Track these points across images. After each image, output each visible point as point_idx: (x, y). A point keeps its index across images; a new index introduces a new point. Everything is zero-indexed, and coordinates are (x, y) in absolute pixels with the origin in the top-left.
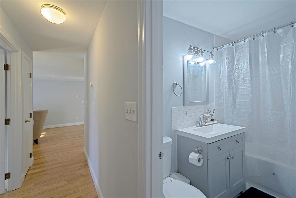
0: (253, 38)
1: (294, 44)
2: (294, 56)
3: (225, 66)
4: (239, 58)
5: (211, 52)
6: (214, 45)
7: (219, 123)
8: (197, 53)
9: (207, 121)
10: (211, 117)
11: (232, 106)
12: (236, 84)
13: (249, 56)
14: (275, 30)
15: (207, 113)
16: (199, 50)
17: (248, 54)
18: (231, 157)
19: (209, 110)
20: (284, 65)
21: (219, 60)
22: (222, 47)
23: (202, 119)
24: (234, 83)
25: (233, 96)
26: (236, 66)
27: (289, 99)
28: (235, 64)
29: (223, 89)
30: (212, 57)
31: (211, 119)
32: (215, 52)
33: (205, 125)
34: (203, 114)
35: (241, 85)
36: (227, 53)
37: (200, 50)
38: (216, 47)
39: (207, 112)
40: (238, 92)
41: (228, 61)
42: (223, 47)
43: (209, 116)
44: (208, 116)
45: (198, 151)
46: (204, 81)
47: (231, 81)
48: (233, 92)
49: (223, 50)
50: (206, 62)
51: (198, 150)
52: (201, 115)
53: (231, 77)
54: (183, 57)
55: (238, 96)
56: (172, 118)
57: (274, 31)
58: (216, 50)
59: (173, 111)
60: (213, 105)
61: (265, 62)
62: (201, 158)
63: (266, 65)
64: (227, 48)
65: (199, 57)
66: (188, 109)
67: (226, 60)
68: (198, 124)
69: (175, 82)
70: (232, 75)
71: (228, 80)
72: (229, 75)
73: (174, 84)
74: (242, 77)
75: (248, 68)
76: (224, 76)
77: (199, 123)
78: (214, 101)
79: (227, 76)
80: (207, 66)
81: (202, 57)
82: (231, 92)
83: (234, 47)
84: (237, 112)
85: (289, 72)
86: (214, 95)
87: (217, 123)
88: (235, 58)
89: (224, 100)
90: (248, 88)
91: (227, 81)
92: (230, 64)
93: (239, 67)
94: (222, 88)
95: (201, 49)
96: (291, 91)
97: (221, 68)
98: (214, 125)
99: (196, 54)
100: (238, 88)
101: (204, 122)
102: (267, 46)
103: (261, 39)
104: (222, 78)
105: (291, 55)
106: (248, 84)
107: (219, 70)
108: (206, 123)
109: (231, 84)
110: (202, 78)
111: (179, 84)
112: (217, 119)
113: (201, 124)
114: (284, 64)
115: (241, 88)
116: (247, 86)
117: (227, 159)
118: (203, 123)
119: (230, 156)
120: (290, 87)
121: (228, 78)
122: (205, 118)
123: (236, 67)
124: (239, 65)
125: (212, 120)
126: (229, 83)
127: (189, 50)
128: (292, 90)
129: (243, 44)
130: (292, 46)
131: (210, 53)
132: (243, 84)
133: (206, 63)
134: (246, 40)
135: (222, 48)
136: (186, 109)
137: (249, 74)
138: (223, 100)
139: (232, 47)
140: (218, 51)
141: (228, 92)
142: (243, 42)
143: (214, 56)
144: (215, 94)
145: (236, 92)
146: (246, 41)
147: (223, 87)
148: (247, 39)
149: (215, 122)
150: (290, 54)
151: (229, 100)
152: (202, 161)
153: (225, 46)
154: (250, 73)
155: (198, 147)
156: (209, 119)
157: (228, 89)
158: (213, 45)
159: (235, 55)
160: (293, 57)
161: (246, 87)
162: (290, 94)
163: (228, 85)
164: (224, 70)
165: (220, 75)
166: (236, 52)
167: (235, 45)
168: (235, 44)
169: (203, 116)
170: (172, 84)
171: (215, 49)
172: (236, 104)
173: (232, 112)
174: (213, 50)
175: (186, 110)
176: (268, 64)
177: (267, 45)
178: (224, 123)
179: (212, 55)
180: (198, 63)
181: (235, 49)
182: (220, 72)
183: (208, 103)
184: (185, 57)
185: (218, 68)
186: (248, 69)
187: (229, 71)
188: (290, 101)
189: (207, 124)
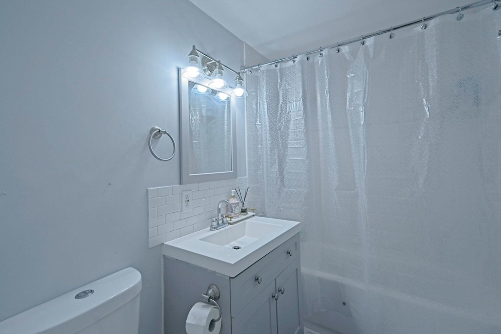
0: (307, 56)
1: (366, 73)
2: (367, 94)
3: (263, 105)
4: (286, 91)
5: (239, 73)
6: (245, 64)
7: (256, 215)
8: (211, 69)
9: (233, 215)
10: (241, 205)
11: (277, 180)
12: (283, 140)
13: (301, 88)
14: (339, 47)
15: (234, 197)
16: (214, 61)
17: (301, 86)
18: (279, 291)
19: (237, 189)
20: (354, 109)
21: (253, 92)
22: (257, 67)
23: (223, 211)
24: (279, 138)
25: (279, 163)
26: (281, 105)
27: (363, 170)
28: (281, 102)
29: (261, 148)
30: (241, 83)
31: (242, 210)
32: (246, 76)
33: (230, 224)
34: (224, 201)
35: (292, 143)
36: (266, 81)
37: (217, 64)
38: (247, 66)
39: (233, 195)
40: (287, 155)
41: (269, 96)
42: (260, 68)
43: (238, 203)
44: (236, 204)
45: (209, 300)
46: (227, 131)
47: (275, 132)
48: (278, 155)
49: (259, 74)
50: (229, 91)
51: (210, 297)
52: (220, 202)
53: (275, 125)
54: (179, 70)
55: (287, 163)
56: (148, 215)
57: (337, 48)
58: (247, 72)
59: (149, 197)
60: (245, 180)
61: (326, 103)
62: (216, 318)
63: (328, 109)
64: (267, 70)
65: (215, 78)
66: (190, 190)
67: (265, 92)
68: (215, 224)
69: (157, 127)
70: (276, 122)
71: (270, 130)
72: (272, 122)
73: (153, 130)
74: (292, 126)
75: (301, 110)
76: (263, 123)
77: (217, 220)
78: (247, 172)
79: (267, 123)
80: (233, 101)
81: (221, 78)
82: (275, 154)
83: (278, 71)
84: (287, 193)
85: (360, 122)
86: (247, 160)
87: (253, 216)
88: (281, 92)
89: (265, 170)
90: (303, 147)
91: (268, 133)
92: (271, 100)
93: (286, 109)
94: (260, 146)
95: (219, 62)
96: (366, 156)
97: (257, 108)
98: (247, 220)
99: (209, 72)
100: (287, 148)
101: (227, 216)
102: (327, 74)
103: (318, 61)
104: (259, 127)
105: (363, 92)
106: (302, 140)
107: (255, 111)
108: (231, 218)
109: (275, 140)
110: (224, 124)
111: (165, 133)
112: (252, 207)
113: (220, 222)
114: (352, 108)
115: (292, 148)
116: (300, 144)
117: (271, 297)
118: (225, 220)
119: (277, 289)
120: (364, 147)
121: (269, 126)
122: (229, 208)
123: (281, 108)
124: (286, 104)
125: (244, 211)
126: (272, 136)
127: (190, 54)
128: (366, 154)
129: (293, 67)
130: (363, 78)
131: (237, 75)
132: (295, 140)
133: (229, 93)
134: (297, 60)
135: (257, 70)
136: (186, 191)
137: (303, 122)
138: (263, 169)
139: (275, 70)
140: (252, 74)
141: (270, 155)
142: (291, 63)
143: (244, 83)
144: (249, 157)
145: (283, 154)
146: (296, 62)
147: (262, 145)
148: (298, 57)
149: (250, 214)
150: (361, 91)
151: (272, 170)
152: (218, 325)
153: (264, 67)
154: (305, 121)
155: (209, 288)
156: (237, 210)
157: (270, 148)
158: (243, 63)
159: (280, 86)
160: (366, 96)
161: (299, 146)
162: (364, 159)
163: (270, 140)
164: (262, 113)
165: (256, 121)
166: (281, 80)
167: (279, 67)
168: (279, 64)
169: (224, 205)
170: (150, 129)
171: (246, 70)
172: (283, 177)
173: (279, 193)
174: (244, 72)
175: (185, 194)
176: (330, 105)
177: (327, 72)
178: (264, 216)
179: (241, 79)
180: (214, 92)
181: (279, 74)
182: (257, 114)
183: (234, 176)
184: (182, 71)
185: (252, 107)
186: (301, 112)
187: (272, 115)
188: (364, 172)
189: (234, 220)
